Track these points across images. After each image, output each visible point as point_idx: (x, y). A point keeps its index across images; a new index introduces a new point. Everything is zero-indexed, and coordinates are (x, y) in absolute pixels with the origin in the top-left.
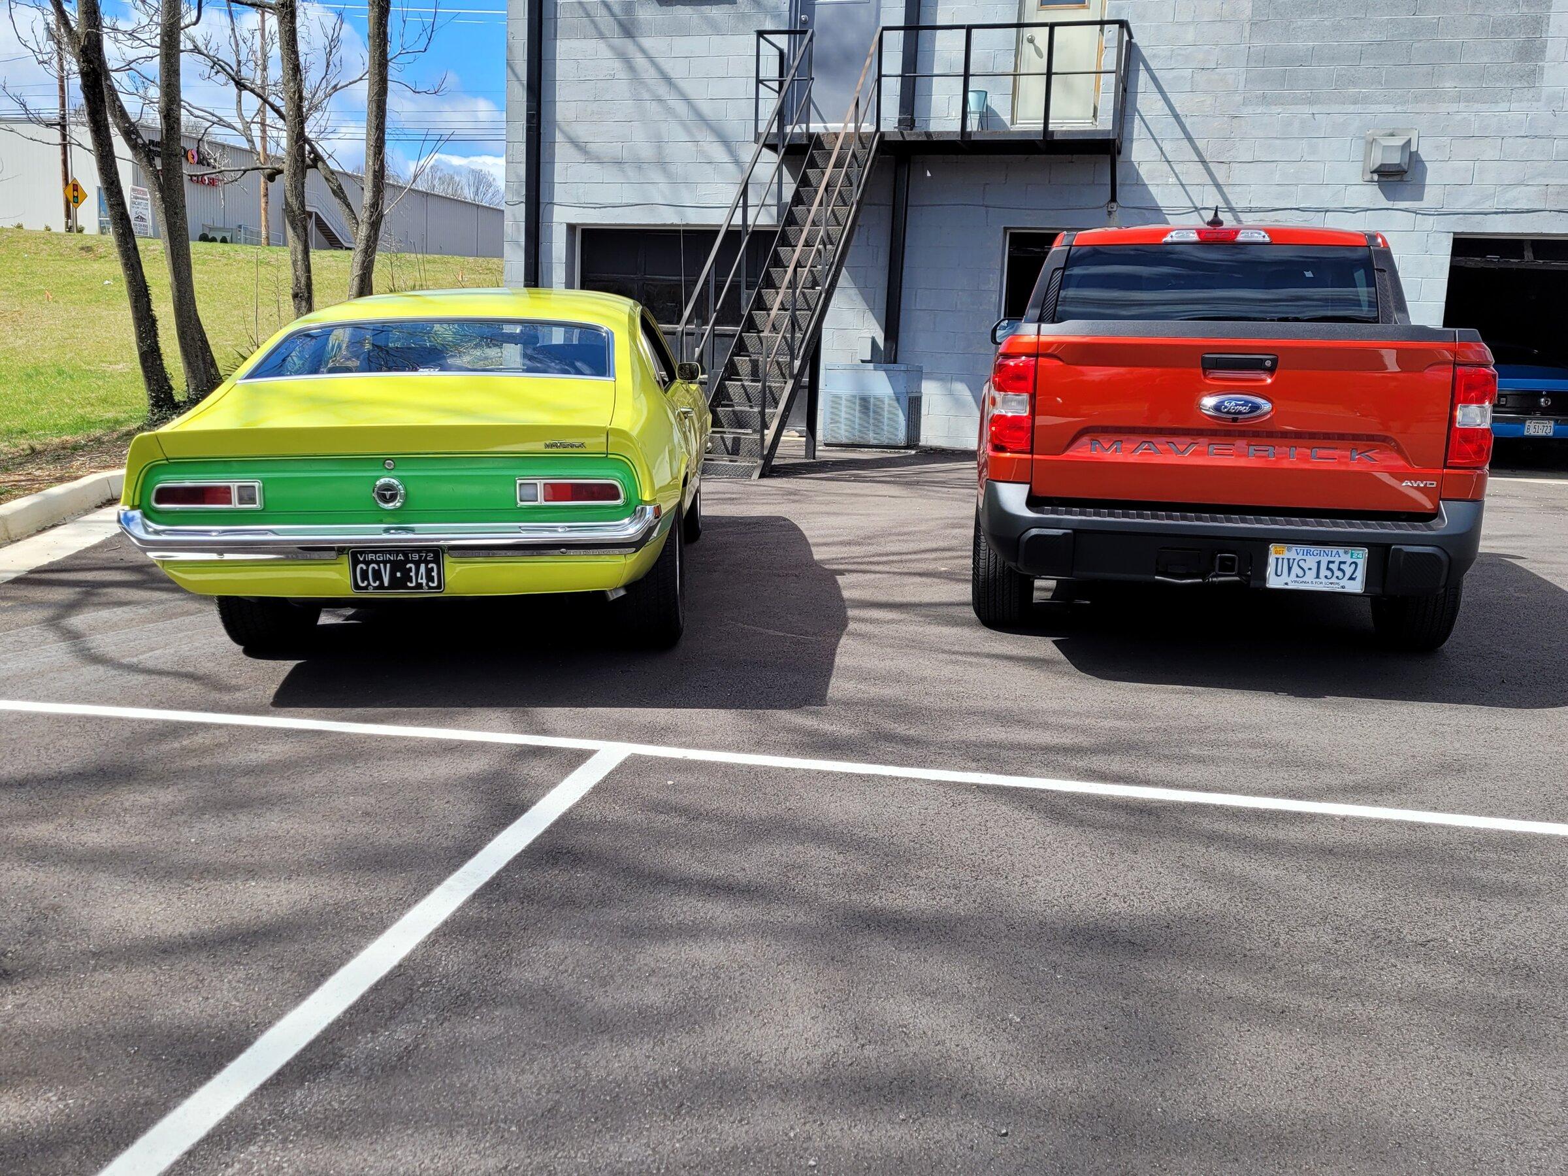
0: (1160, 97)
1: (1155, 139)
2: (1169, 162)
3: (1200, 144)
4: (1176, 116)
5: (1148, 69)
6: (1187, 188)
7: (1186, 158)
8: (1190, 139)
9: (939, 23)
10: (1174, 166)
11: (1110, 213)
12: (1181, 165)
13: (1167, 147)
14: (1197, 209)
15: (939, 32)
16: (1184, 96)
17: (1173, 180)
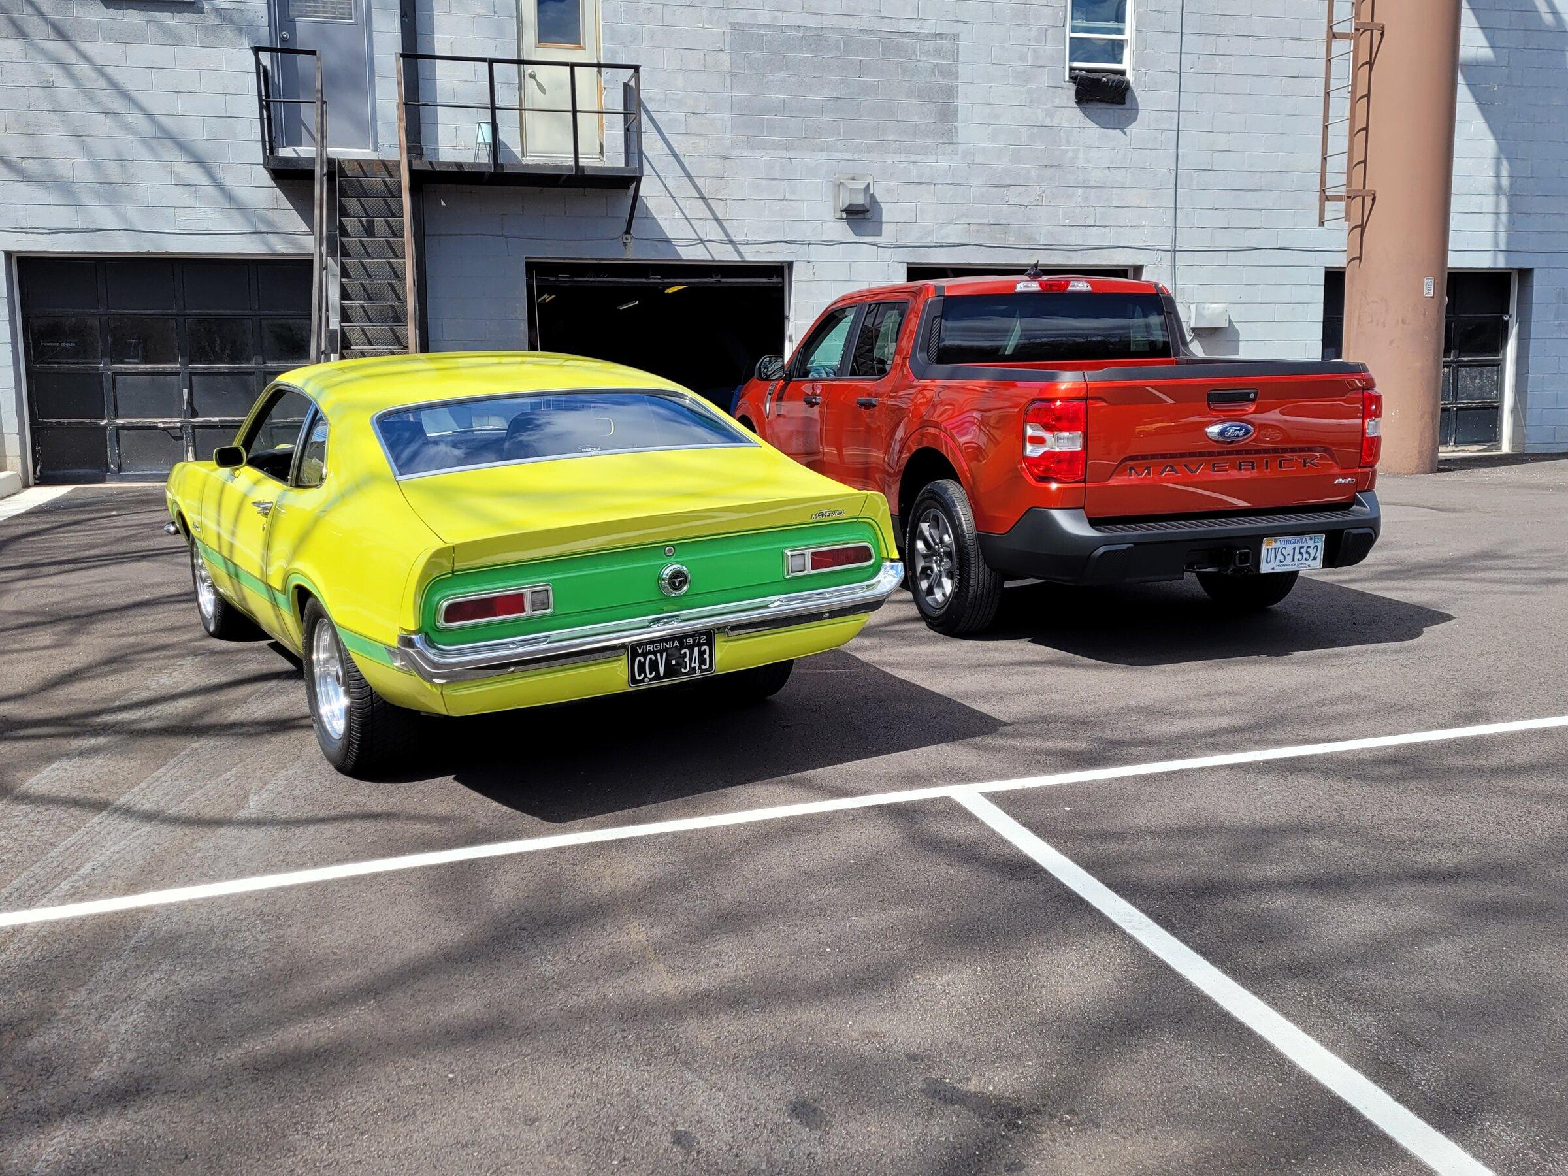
0: (659, 137)
1: (658, 176)
2: (673, 198)
3: (700, 182)
4: (675, 156)
5: (647, 111)
6: (692, 222)
7: (689, 195)
8: (689, 177)
9: (437, 53)
10: (678, 201)
11: (625, 244)
12: (684, 201)
13: (670, 183)
14: (702, 241)
15: (438, 61)
16: (680, 137)
17: (678, 214)
